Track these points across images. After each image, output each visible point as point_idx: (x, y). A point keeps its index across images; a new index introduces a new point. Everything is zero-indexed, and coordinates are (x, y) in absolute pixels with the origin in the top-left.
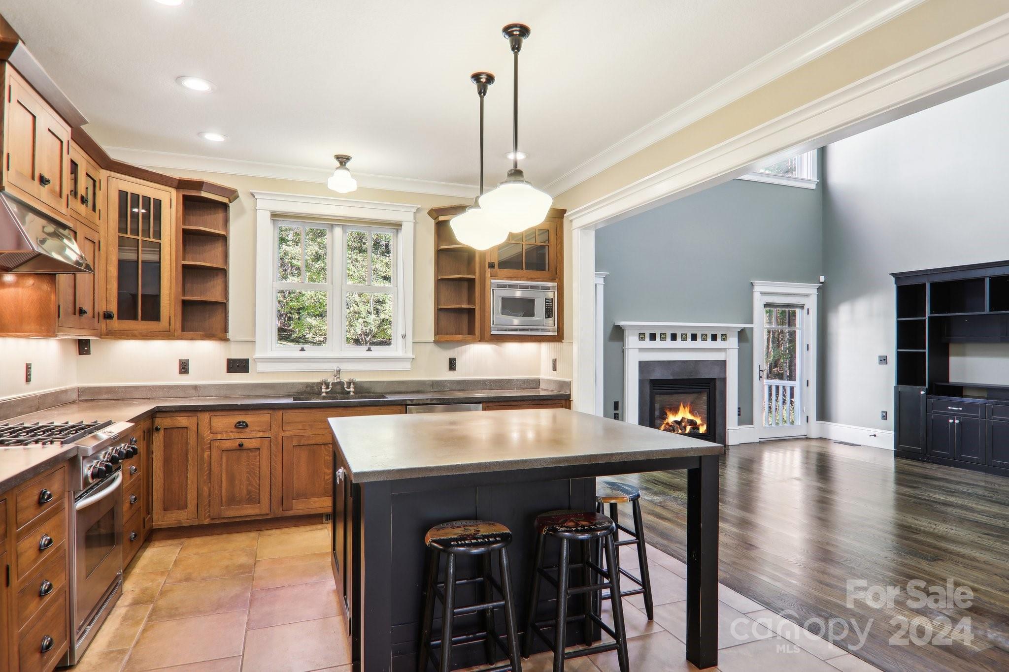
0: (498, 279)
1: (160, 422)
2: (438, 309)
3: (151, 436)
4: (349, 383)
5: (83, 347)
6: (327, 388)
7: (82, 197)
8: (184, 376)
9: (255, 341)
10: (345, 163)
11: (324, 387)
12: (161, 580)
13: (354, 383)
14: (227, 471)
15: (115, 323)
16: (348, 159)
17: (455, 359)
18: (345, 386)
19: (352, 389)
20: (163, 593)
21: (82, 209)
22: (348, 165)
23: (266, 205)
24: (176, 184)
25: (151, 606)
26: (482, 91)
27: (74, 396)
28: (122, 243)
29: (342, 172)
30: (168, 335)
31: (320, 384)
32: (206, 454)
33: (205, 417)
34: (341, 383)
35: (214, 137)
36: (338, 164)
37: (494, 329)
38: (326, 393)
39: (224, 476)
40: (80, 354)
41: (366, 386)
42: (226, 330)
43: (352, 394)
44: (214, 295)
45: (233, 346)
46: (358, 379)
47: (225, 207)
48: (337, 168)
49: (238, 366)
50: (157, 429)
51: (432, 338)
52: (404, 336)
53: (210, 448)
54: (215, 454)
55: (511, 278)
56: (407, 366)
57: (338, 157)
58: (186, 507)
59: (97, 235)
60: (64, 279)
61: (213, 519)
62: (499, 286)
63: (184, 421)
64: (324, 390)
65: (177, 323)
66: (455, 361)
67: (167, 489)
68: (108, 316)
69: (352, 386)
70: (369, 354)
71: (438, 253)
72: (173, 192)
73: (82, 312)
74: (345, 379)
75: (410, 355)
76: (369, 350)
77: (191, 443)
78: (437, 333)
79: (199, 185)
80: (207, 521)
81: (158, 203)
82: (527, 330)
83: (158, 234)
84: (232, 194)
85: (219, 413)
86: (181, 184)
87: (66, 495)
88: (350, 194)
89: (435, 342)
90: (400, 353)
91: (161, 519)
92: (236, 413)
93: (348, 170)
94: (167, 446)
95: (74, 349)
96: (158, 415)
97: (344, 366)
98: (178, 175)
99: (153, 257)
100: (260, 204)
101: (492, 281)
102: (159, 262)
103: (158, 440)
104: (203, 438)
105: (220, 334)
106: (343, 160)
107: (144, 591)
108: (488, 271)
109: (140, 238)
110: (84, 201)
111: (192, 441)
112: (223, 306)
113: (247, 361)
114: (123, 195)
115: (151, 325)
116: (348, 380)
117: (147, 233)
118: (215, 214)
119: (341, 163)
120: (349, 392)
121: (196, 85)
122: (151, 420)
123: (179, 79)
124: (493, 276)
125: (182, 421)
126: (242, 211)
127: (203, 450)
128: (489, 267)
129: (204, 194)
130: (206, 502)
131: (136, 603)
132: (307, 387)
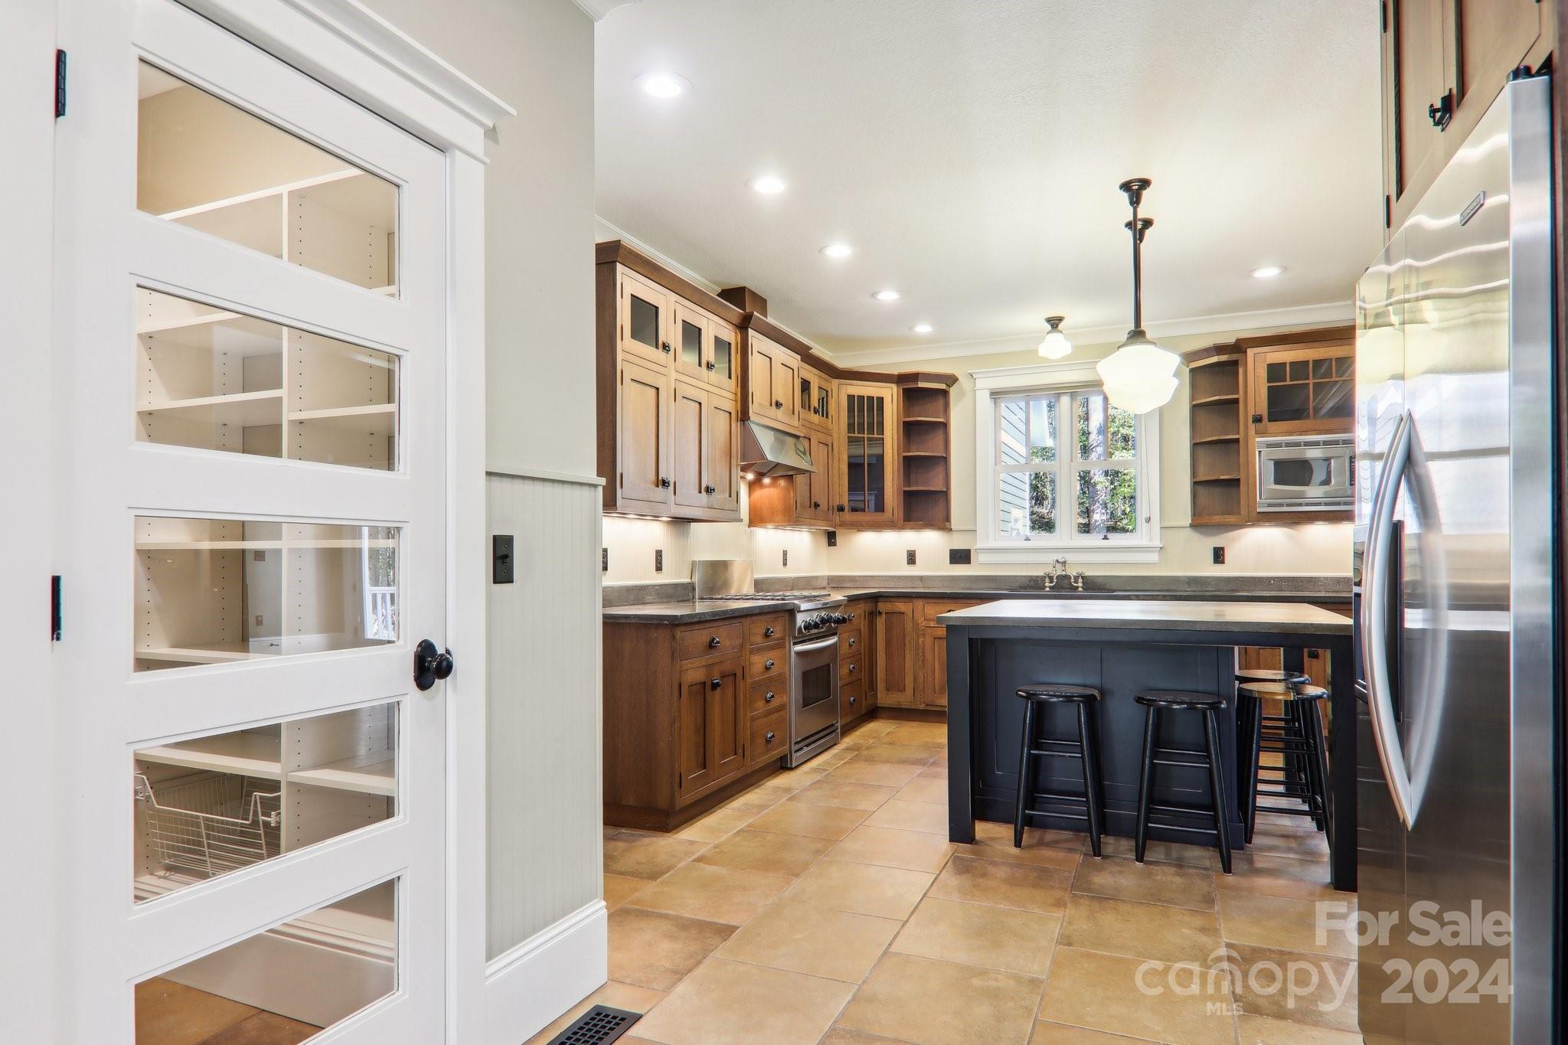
0: (1268, 437)
1: (883, 606)
2: (1195, 483)
3: (874, 619)
4: (1076, 578)
5: (831, 538)
6: (1051, 582)
7: (815, 408)
8: (911, 567)
9: (976, 531)
10: (1057, 326)
11: (1047, 580)
12: (871, 741)
13: (1083, 578)
14: (939, 660)
15: (847, 516)
16: (1061, 319)
17: (1222, 549)
18: (1072, 580)
19: (1080, 584)
20: (868, 748)
21: (816, 418)
22: (1061, 326)
23: (985, 384)
24: (895, 379)
25: (856, 753)
26: (1139, 237)
27: (825, 584)
28: (852, 441)
29: (1055, 336)
30: (892, 525)
31: (1043, 578)
32: (921, 640)
33: (919, 603)
34: (1067, 577)
35: (923, 329)
36: (1049, 327)
37: (1262, 505)
38: (1050, 587)
39: (937, 663)
40: (829, 546)
41: (1099, 581)
42: (948, 519)
43: (1080, 589)
44: (936, 485)
45: (955, 536)
46: (1088, 573)
47: (945, 393)
48: (1048, 333)
49: (960, 557)
50: (880, 613)
51: (1188, 521)
52: (1148, 520)
53: (923, 635)
54: (929, 641)
55: (1291, 433)
56: (1154, 557)
57: (1049, 320)
58: (904, 690)
59: (829, 438)
60: (800, 479)
61: (927, 705)
62: (1270, 445)
63: (901, 607)
64: (1047, 584)
65: (899, 514)
66: (1224, 552)
67: (888, 670)
68: (841, 509)
69: (1080, 580)
70: (1105, 543)
71: (1193, 411)
72: (894, 387)
73: (817, 505)
74: (1072, 572)
75: (1157, 543)
76: (1106, 538)
77: (908, 628)
78: (1195, 513)
79: (915, 377)
80: (922, 707)
81: (881, 400)
82: (1338, 504)
83: (881, 431)
84: (951, 380)
85: (932, 601)
86: (901, 379)
87: (787, 638)
88: (1063, 359)
89: (1192, 526)
90: (1144, 542)
91: (884, 698)
92: (946, 601)
93: (1061, 332)
94: (888, 629)
95: (824, 541)
96: (880, 600)
97: (1070, 558)
98: (896, 371)
99: (876, 451)
100: (980, 383)
101: (1258, 439)
102: (882, 456)
103: (881, 623)
104: (918, 625)
105: (943, 523)
106: (1055, 323)
107: (855, 745)
108: (1252, 427)
109: (866, 436)
110: (816, 411)
111: (909, 626)
112: (945, 495)
113: (969, 551)
114: (851, 398)
115: (879, 517)
116: (1075, 574)
117: (871, 431)
118: (936, 401)
119: (1052, 326)
120: (1078, 587)
121: (888, 296)
122: (874, 605)
123: (873, 295)
124: (1259, 433)
125: (901, 606)
126: (962, 394)
127: (918, 637)
128: (1253, 422)
129: (921, 385)
130: (921, 687)
131: (847, 749)
132: (1030, 581)
